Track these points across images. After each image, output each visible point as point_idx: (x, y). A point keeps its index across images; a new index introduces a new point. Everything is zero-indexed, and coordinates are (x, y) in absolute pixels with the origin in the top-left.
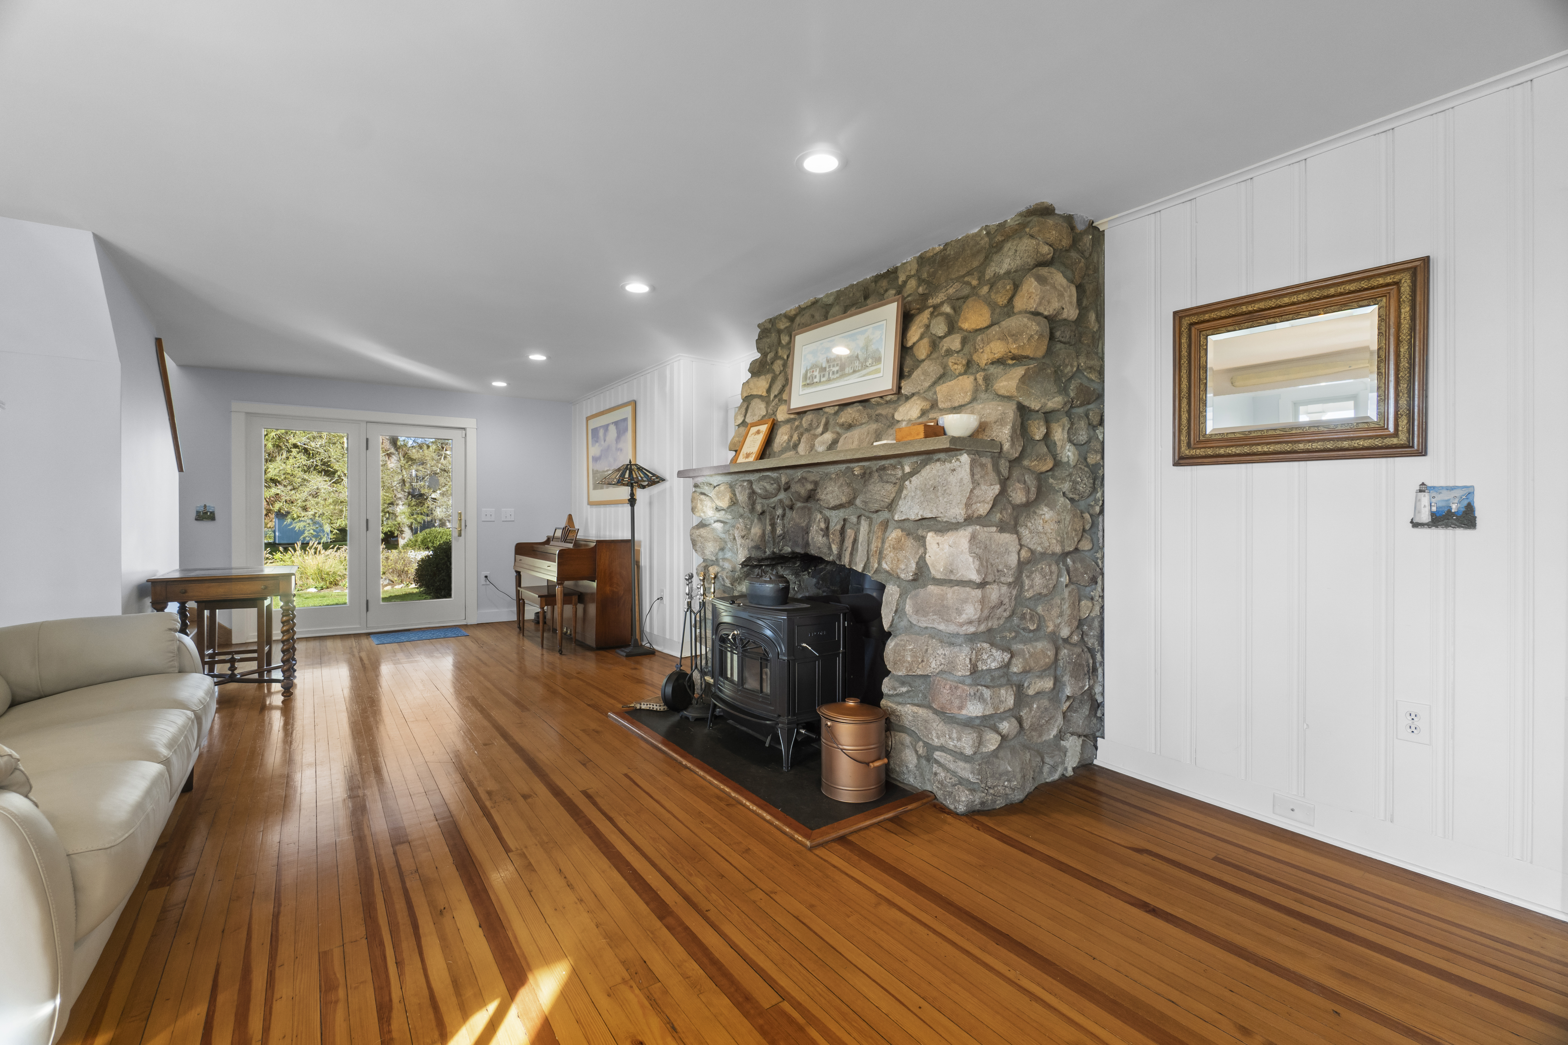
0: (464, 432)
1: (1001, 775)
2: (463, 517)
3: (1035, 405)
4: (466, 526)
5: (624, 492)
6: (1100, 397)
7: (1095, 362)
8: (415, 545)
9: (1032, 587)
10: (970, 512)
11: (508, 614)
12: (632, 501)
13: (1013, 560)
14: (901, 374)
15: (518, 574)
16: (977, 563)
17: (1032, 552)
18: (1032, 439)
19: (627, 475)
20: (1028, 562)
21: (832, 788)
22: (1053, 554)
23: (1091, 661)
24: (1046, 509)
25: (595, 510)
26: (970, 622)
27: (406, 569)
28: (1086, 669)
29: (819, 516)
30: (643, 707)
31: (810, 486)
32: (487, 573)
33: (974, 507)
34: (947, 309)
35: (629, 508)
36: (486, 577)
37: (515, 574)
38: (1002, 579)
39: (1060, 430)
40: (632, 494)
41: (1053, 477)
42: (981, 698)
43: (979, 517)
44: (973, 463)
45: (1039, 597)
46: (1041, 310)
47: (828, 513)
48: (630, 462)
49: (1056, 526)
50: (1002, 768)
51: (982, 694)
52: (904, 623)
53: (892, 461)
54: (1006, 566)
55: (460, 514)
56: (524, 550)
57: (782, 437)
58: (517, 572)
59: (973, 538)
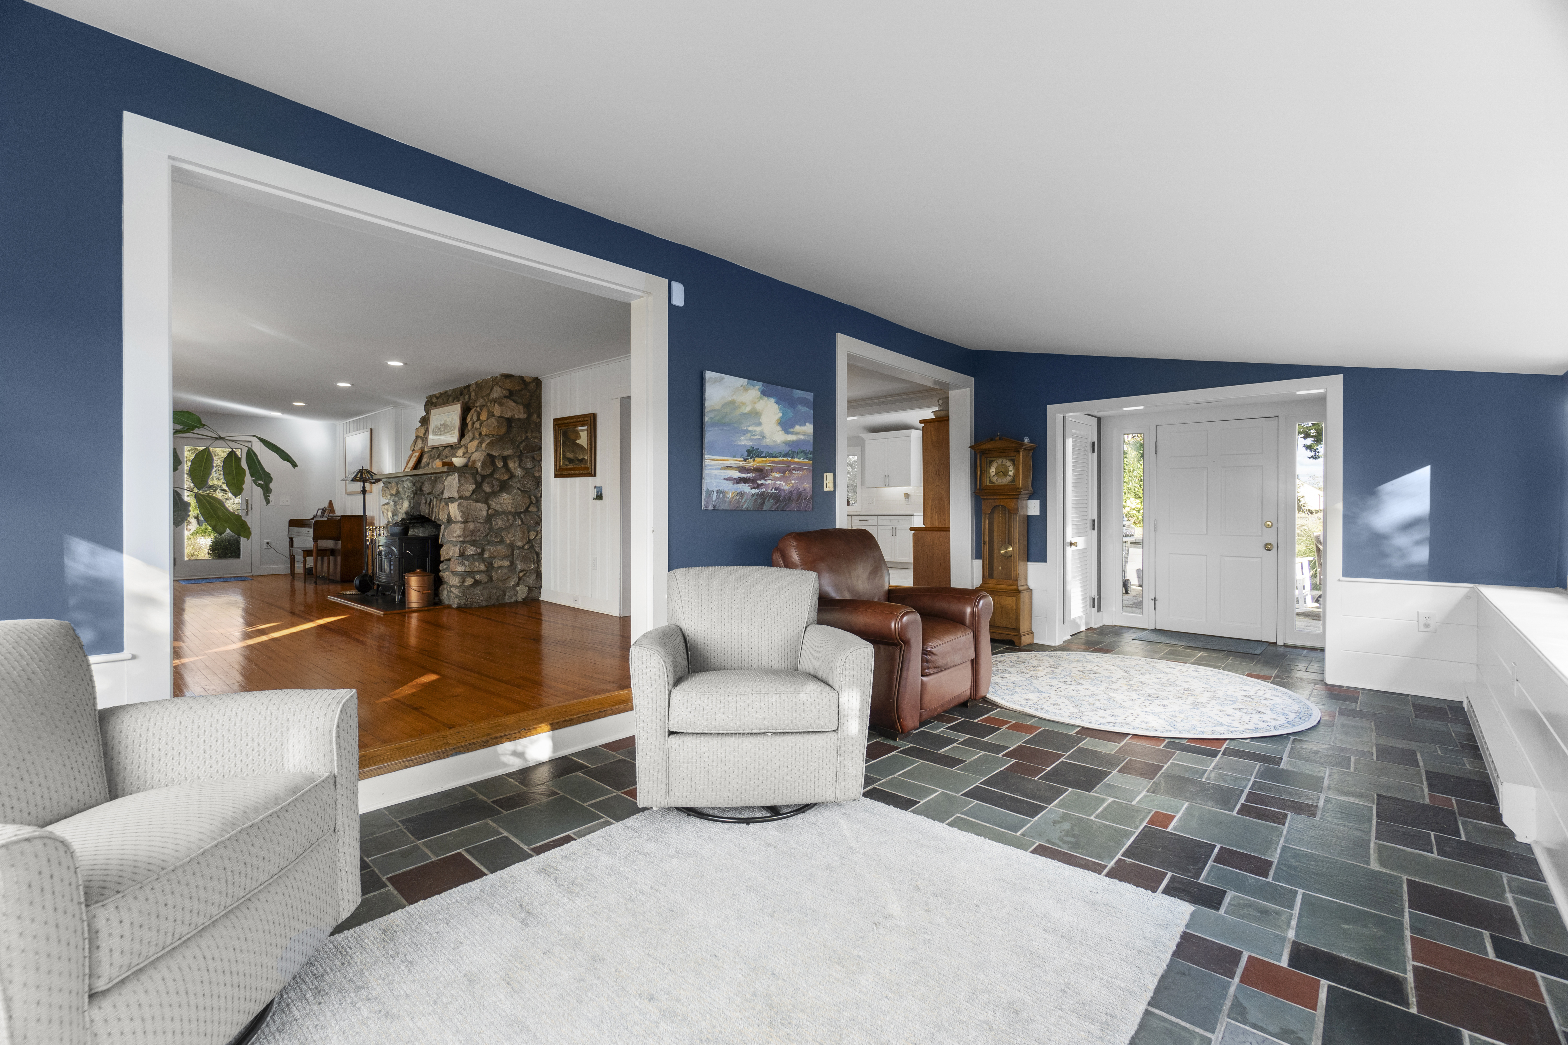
0: (250, 444)
1: (474, 595)
2: (249, 502)
3: (495, 454)
4: (252, 508)
5: (358, 486)
6: (540, 448)
7: (537, 435)
8: (205, 532)
9: (497, 524)
10: (460, 495)
11: (283, 568)
12: (364, 492)
13: (484, 513)
14: (462, 435)
15: (291, 539)
16: (461, 514)
17: (496, 510)
18: (497, 467)
19: (359, 476)
20: (494, 515)
21: (409, 603)
22: (510, 512)
23: (535, 557)
24: (505, 494)
25: (350, 497)
26: (459, 536)
27: (196, 553)
28: (532, 560)
29: (423, 497)
30: (347, 593)
31: (420, 484)
32: (268, 541)
33: (462, 493)
34: (478, 409)
35: (362, 496)
36: (268, 543)
37: (289, 540)
38: (478, 521)
39: (512, 463)
40: (364, 487)
41: (511, 481)
42: (464, 565)
43: (466, 497)
44: (459, 476)
45: (501, 529)
46: (504, 415)
47: (426, 495)
48: (363, 467)
49: (512, 501)
50: (475, 592)
51: (464, 563)
52: (446, 540)
53: (441, 474)
54: (480, 516)
55: (247, 500)
56: (295, 523)
57: (425, 460)
58: (290, 538)
59: (459, 505)
